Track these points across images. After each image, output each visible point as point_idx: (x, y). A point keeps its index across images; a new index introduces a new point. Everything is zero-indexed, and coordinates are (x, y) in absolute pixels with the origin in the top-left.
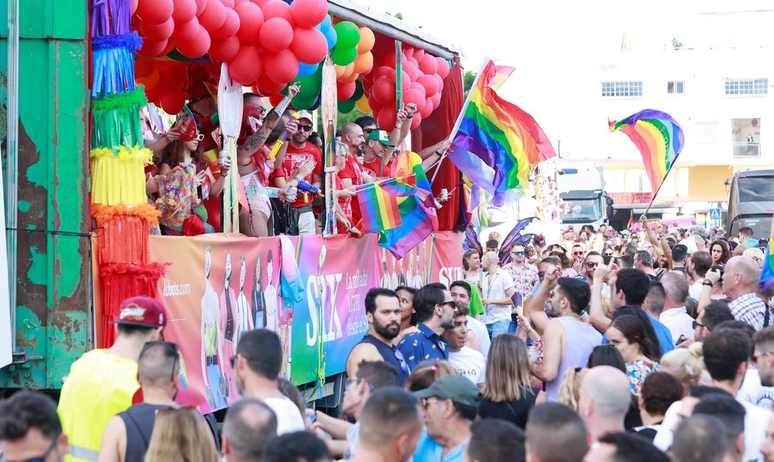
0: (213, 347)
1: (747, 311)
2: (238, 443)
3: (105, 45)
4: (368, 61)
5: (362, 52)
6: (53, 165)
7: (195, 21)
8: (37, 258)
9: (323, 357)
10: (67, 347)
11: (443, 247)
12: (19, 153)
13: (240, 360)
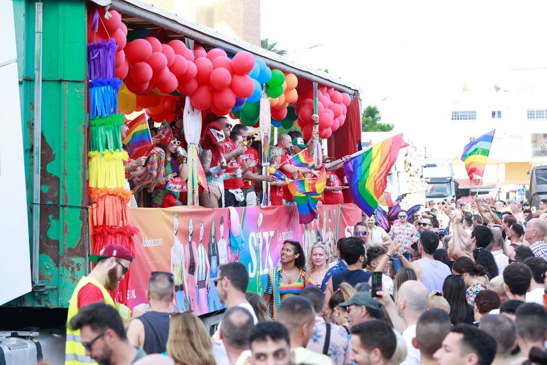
0: (180, 279)
1: (538, 251)
2: (227, 334)
3: (96, 85)
4: (294, 95)
5: (288, 90)
6: (63, 162)
7: (167, 69)
8: (53, 222)
9: (260, 284)
10: (72, 280)
11: (348, 214)
12: (41, 155)
13: (226, 280)
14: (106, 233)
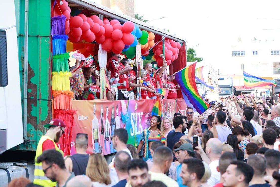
0: (96, 136)
1: (277, 122)
2: (117, 165)
3: (56, 38)
4: (153, 43)
5: (150, 40)
6: (39, 77)
7: (89, 30)
8: (34, 108)
9: (136, 139)
11: (179, 103)
12: (28, 73)
13: (116, 137)
14: (61, 113)
